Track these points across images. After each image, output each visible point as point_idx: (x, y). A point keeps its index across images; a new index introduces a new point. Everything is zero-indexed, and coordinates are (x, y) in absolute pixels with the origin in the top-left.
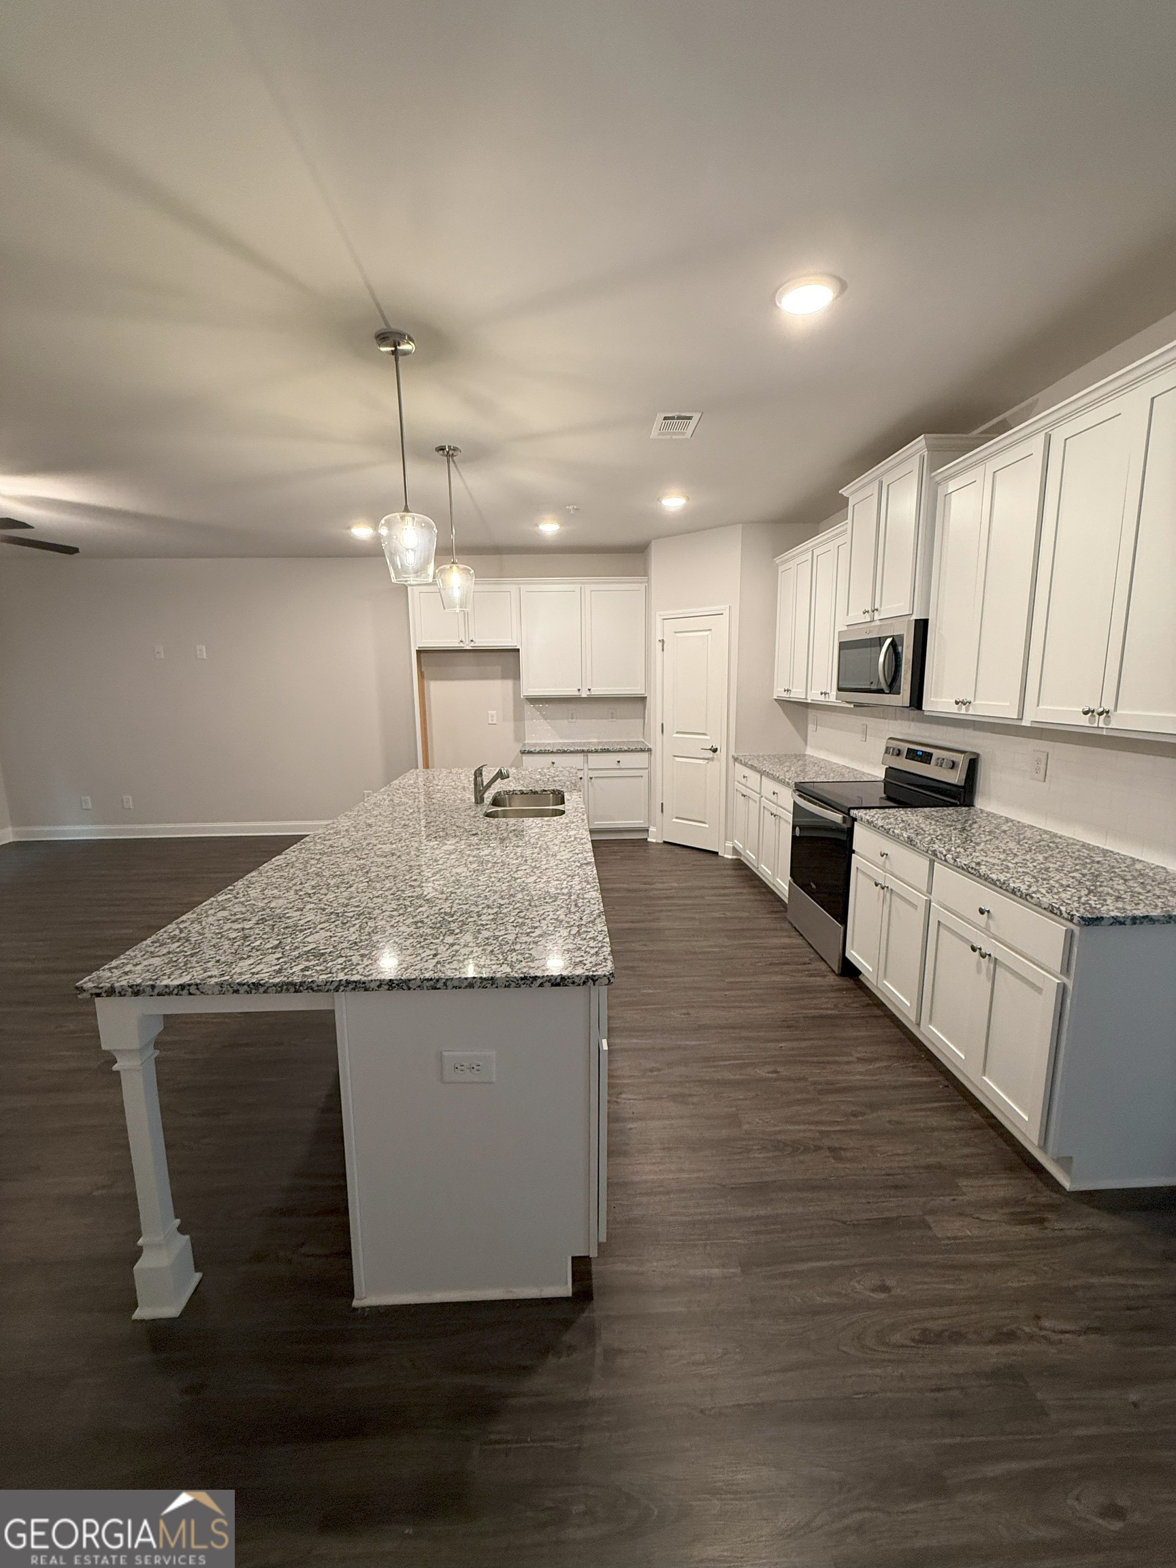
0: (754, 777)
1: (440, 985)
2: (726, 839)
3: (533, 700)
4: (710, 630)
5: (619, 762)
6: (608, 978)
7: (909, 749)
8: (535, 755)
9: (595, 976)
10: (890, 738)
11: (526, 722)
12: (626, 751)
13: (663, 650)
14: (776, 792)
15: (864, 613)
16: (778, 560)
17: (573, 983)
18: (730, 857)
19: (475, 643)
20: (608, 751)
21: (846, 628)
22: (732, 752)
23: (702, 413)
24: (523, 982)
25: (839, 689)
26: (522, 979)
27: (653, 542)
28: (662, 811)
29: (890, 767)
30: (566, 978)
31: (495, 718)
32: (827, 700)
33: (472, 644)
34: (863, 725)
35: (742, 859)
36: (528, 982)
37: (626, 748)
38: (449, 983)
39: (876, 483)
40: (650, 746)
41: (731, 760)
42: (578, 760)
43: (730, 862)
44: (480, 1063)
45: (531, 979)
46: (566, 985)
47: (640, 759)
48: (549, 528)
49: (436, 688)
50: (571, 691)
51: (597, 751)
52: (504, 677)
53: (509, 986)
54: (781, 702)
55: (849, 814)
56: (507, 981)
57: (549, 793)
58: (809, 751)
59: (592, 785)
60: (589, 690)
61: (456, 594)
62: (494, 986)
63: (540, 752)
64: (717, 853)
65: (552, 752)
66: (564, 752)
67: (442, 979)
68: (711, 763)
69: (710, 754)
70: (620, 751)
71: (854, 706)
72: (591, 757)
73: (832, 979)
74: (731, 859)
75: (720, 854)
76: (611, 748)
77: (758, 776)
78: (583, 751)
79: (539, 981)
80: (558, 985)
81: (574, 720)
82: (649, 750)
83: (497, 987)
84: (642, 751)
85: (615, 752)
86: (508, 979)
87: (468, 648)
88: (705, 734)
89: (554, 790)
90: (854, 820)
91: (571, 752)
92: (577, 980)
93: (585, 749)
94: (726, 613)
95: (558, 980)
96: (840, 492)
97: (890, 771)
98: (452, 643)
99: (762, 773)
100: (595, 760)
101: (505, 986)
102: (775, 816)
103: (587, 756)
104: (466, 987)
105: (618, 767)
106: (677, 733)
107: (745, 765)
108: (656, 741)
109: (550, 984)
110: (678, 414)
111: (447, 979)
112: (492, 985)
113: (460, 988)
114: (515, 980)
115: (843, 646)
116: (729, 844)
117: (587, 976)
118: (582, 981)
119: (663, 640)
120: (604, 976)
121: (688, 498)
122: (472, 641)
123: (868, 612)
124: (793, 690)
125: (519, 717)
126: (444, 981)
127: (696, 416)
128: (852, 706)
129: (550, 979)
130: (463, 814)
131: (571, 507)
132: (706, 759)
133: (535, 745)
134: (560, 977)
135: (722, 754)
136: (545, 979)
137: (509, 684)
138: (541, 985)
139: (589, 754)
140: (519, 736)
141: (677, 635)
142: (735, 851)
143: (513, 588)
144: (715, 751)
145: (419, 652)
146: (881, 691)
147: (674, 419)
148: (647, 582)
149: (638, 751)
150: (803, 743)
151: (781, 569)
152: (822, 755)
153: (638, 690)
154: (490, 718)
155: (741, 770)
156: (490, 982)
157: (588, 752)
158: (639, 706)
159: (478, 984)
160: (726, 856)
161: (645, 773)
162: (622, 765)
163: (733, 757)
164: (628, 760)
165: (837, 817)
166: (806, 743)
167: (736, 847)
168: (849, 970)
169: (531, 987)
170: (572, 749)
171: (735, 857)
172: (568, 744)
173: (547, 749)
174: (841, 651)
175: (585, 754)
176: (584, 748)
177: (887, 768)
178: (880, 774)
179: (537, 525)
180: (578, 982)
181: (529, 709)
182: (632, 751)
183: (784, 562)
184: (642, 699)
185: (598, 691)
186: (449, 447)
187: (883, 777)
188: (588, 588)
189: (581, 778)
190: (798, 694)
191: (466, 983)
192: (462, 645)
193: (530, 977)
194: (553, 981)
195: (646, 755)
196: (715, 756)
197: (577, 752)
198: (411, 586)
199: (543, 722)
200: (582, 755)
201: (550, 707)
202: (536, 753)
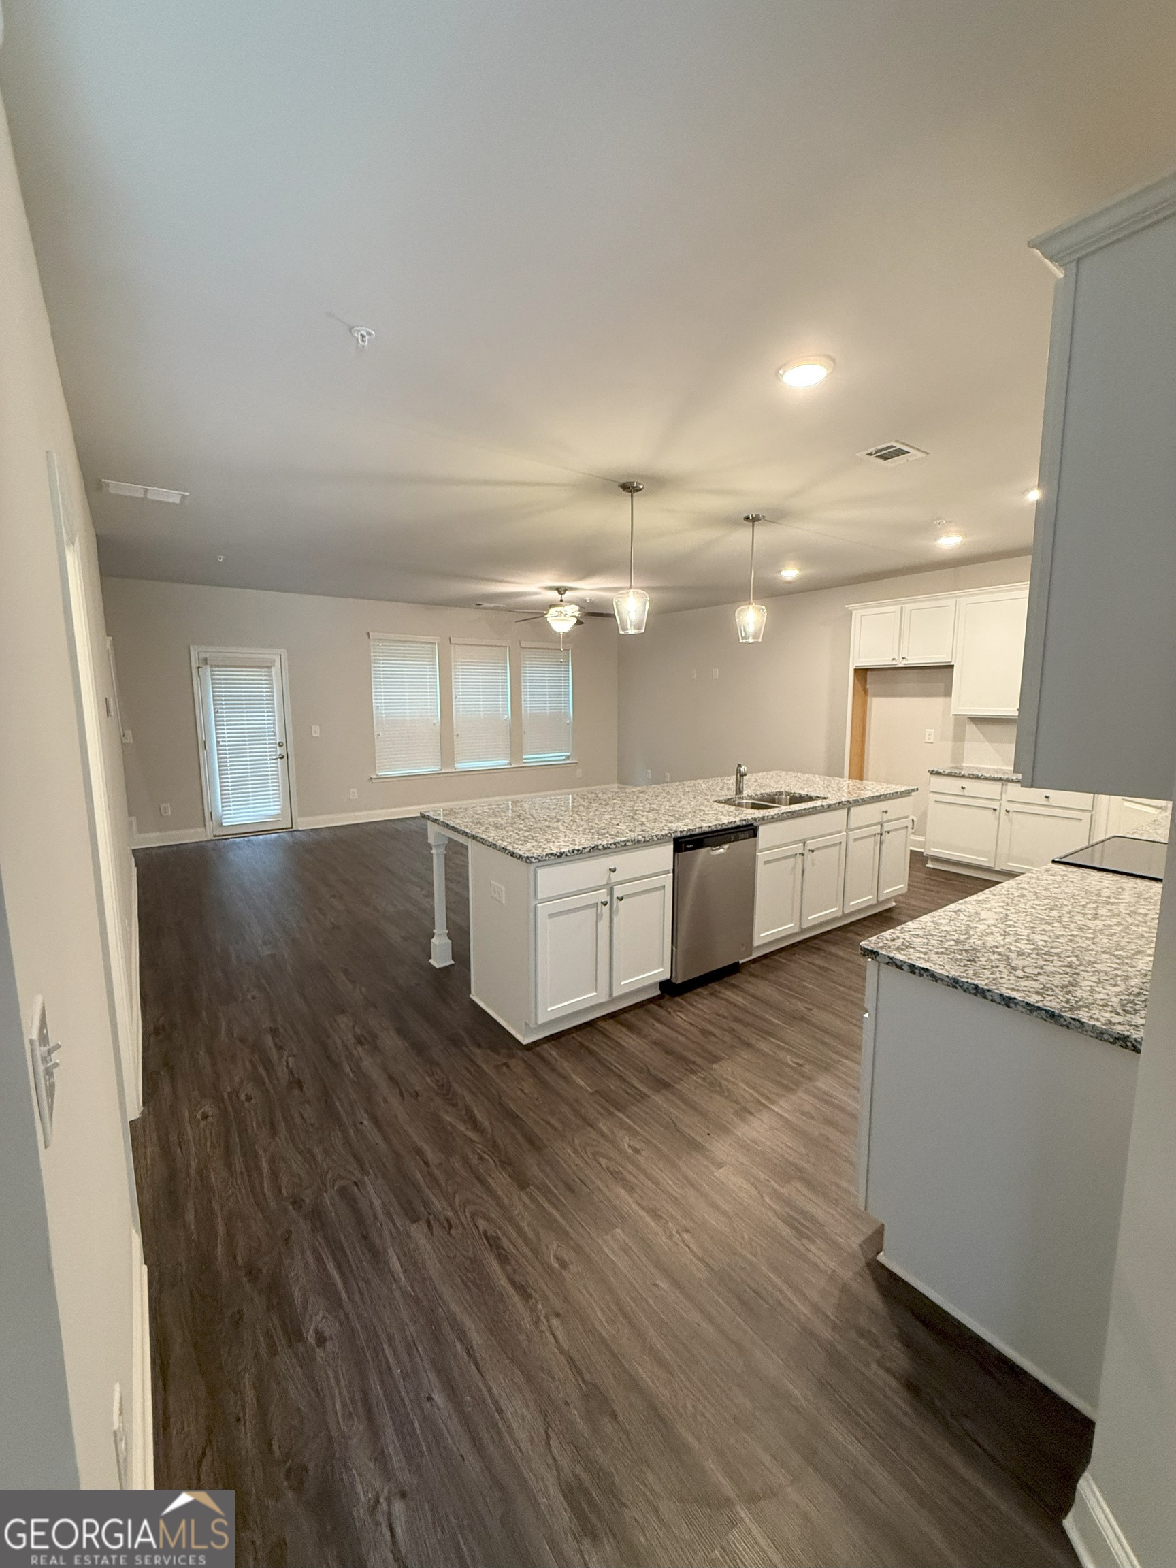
3: (977, 720)
5: (1046, 797)
8: (942, 777)
11: (966, 743)
19: (907, 660)
24: (503, 850)
31: (932, 737)
33: (905, 662)
42: (997, 786)
48: (950, 542)
49: (880, 706)
50: (1007, 711)
56: (499, 848)
59: (1010, 821)
61: (751, 628)
62: (496, 848)
63: (950, 775)
65: (963, 776)
66: (978, 777)
72: (1009, 787)
78: (1000, 779)
87: (902, 666)
91: (986, 779)
93: (1005, 777)
98: (887, 661)
100: (1014, 791)
103: (1006, 785)
105: (1048, 803)
122: (903, 658)
125: (959, 737)
139: (1009, 784)
140: (957, 756)
143: (951, 602)
145: (854, 671)
154: (927, 737)
157: (1008, 781)
161: (1084, 816)
162: (1052, 802)
164: (1060, 796)
170: (986, 775)
175: (1004, 783)
176: (1002, 776)
181: (971, 729)
186: (754, 515)
189: (995, 810)
192: (894, 662)
197: (993, 779)
198: (856, 610)
199: (987, 744)
200: (1000, 783)
201: (990, 729)
202: (944, 775)
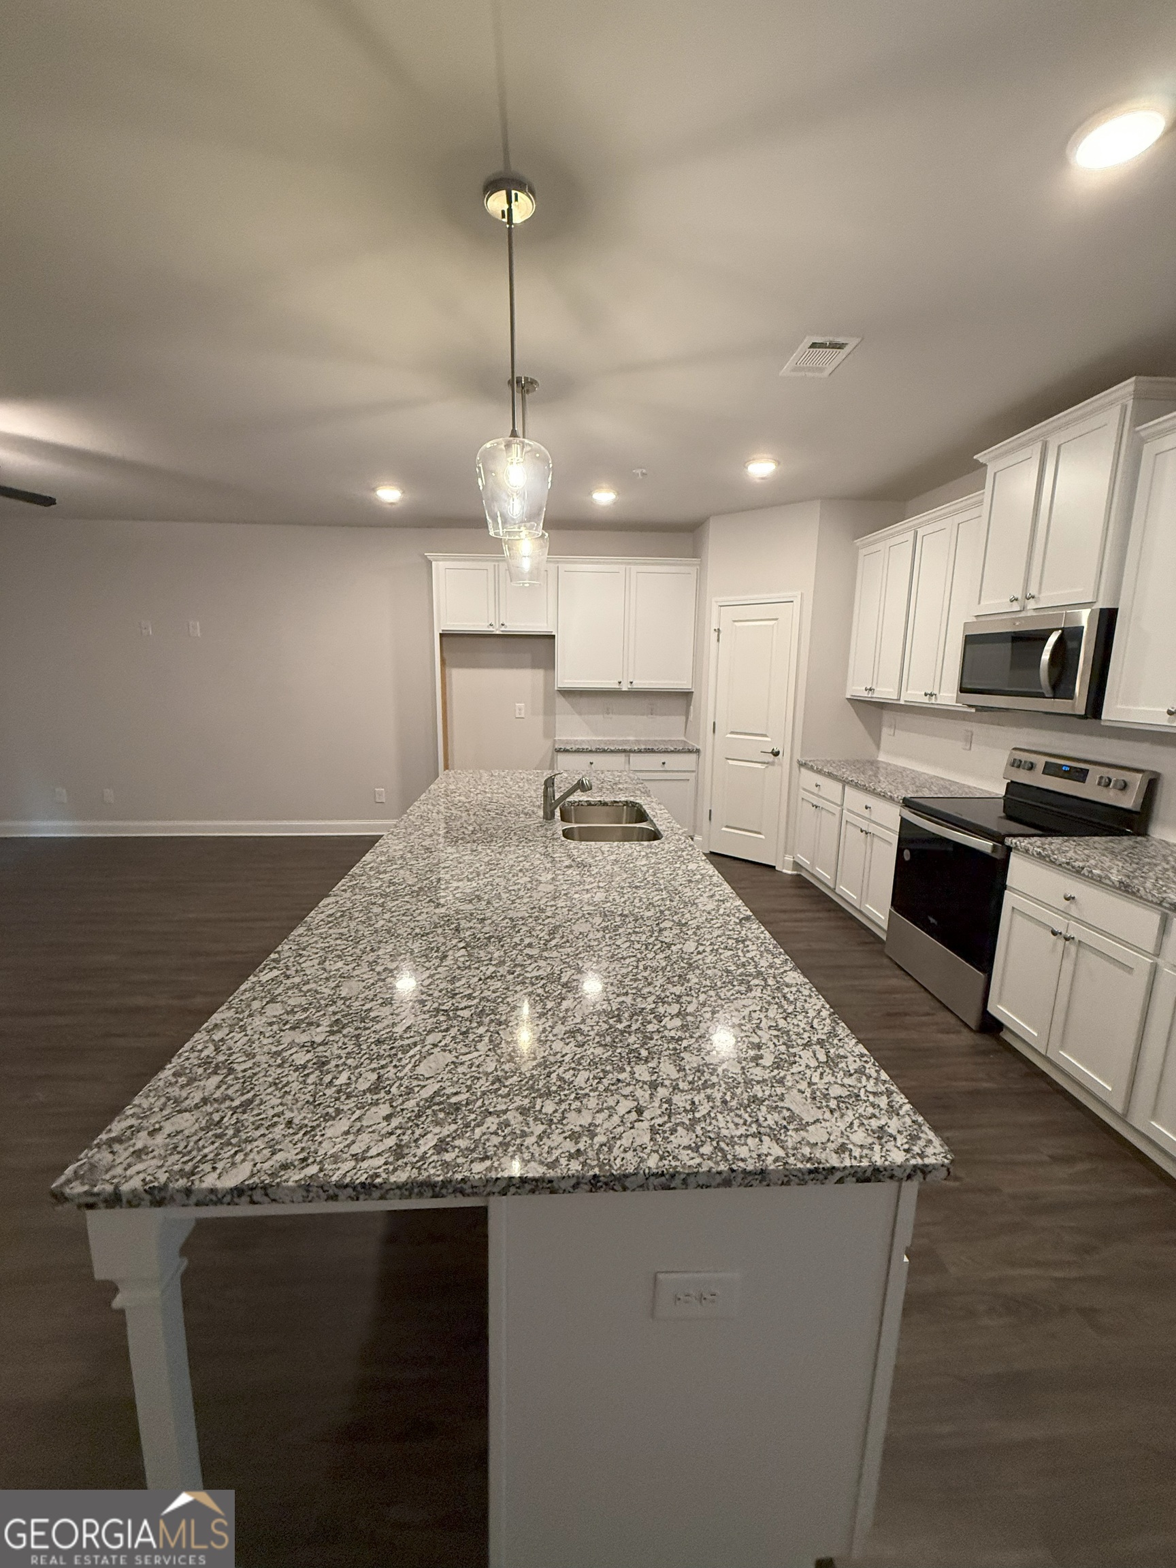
0: (832, 789)
1: (677, 1182)
2: (785, 853)
3: (567, 693)
4: (776, 619)
5: (664, 763)
6: (948, 1170)
7: (1046, 763)
8: (571, 754)
9: (927, 1166)
10: (1015, 749)
11: (557, 716)
12: (672, 752)
13: (718, 640)
14: (869, 805)
15: (1012, 601)
16: (858, 542)
17: (892, 1177)
18: (790, 872)
19: (506, 627)
20: (652, 751)
21: (975, 620)
22: (797, 756)
23: (863, 339)
24: (812, 1176)
25: (962, 690)
26: (810, 1172)
27: (712, 520)
28: (710, 819)
29: (1012, 782)
30: (882, 1169)
31: (523, 711)
32: (933, 702)
33: (503, 628)
34: (967, 731)
35: (804, 874)
36: (821, 1177)
37: (672, 749)
38: (691, 1180)
39: (1038, 446)
40: (698, 747)
41: (795, 765)
42: (621, 758)
43: (790, 878)
44: (718, 1292)
45: (824, 1173)
46: (880, 1181)
47: (687, 761)
48: (604, 498)
49: (459, 676)
50: (611, 684)
51: (640, 751)
52: (534, 666)
53: (788, 1183)
54: (855, 702)
55: (1002, 843)
56: (786, 1176)
57: (620, 804)
58: (882, 758)
60: (631, 683)
61: (526, 565)
62: (765, 1183)
63: (578, 751)
64: (774, 867)
65: (591, 751)
66: (604, 751)
67: (679, 1173)
68: (770, 767)
69: (771, 758)
70: (666, 752)
71: (976, 710)
72: (633, 757)
73: (966, 1039)
74: (791, 875)
75: (777, 868)
76: (655, 748)
77: (839, 786)
78: (624, 751)
79: (838, 1175)
80: (868, 1180)
81: (610, 715)
82: (698, 751)
83: (768, 1185)
84: (690, 751)
85: (660, 752)
86: (787, 1173)
87: (498, 633)
88: (765, 736)
89: (626, 802)
90: (1009, 849)
91: (612, 751)
92: (897, 1173)
93: (628, 748)
94: (797, 601)
95: (868, 1174)
96: (975, 457)
97: (1012, 786)
98: (481, 626)
99: (845, 782)
100: (638, 761)
101: (782, 1184)
102: (867, 833)
103: (629, 756)
104: (718, 1186)
105: (661, 769)
106: (732, 733)
107: (819, 772)
108: (706, 742)
109: (854, 1179)
110: (831, 339)
111: (688, 1174)
112: (760, 1182)
113: (707, 1187)
114: (800, 1175)
115: (970, 640)
116: (789, 858)
117: (915, 1166)
118: (906, 1175)
119: (719, 629)
120: (943, 1166)
121: (778, 463)
122: (503, 625)
123: (1017, 600)
124: (877, 689)
125: (549, 711)
126: (683, 1176)
127: (852, 342)
128: (973, 710)
129: (856, 1172)
130: (538, 834)
131: (639, 471)
132: (765, 763)
133: (568, 742)
134: (872, 1169)
135: (785, 758)
136: (847, 1172)
137: (539, 674)
138: (841, 1181)
139: (632, 755)
140: (549, 731)
141: (736, 623)
142: (797, 865)
144: (776, 754)
145: (441, 635)
146: (1042, 696)
147: (826, 348)
148: (699, 565)
149: (685, 752)
150: (874, 747)
151: (863, 552)
152: (900, 762)
153: (684, 684)
154: (517, 711)
155: (809, 778)
156: (759, 1177)
157: (631, 751)
158: (682, 702)
159: (739, 1180)
160: (785, 871)
161: (692, 776)
162: (667, 767)
163: (798, 762)
164: (674, 761)
165: (985, 845)
166: (878, 746)
167: (797, 861)
168: (991, 1026)
169: (823, 1184)
170: (613, 748)
171: (795, 872)
172: (605, 742)
173: (585, 747)
174: (967, 646)
175: (627, 754)
176: (625, 747)
177: (1008, 784)
178: (1001, 791)
179: (590, 494)
180: (901, 1176)
181: (561, 701)
182: (679, 752)
183: (865, 546)
184: (687, 695)
185: (641, 683)
186: (526, 379)
187: (1004, 794)
188: (634, 568)
190: (886, 692)
191: (719, 1179)
192: (491, 629)
193: (823, 1168)
194: (860, 1175)
195: (693, 756)
196: (776, 760)
197: (619, 751)
198: (436, 561)
199: (577, 716)
200: (623, 754)
201: (584, 701)
202: (572, 752)
